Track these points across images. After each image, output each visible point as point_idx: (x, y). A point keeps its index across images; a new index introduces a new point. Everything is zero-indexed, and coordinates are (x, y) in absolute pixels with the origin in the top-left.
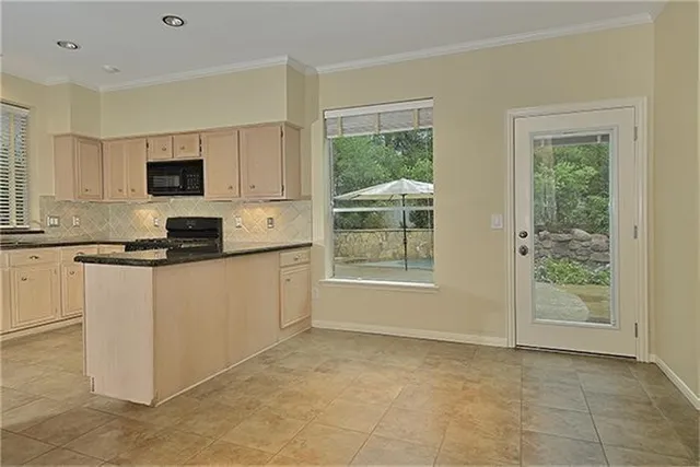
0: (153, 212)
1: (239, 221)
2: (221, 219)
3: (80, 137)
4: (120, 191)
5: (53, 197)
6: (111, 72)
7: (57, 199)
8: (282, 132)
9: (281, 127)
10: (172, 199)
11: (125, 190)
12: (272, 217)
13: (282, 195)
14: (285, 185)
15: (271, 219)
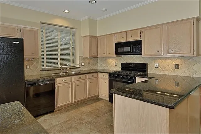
0: (115, 60)
1: (157, 65)
2: (147, 64)
3: (91, 36)
4: (104, 53)
5: (83, 56)
6: (105, 11)
7: (84, 57)
8: (194, 23)
9: (193, 20)
10: (123, 56)
11: (106, 53)
12: (178, 64)
13: (194, 54)
14: (195, 49)
15: (178, 65)
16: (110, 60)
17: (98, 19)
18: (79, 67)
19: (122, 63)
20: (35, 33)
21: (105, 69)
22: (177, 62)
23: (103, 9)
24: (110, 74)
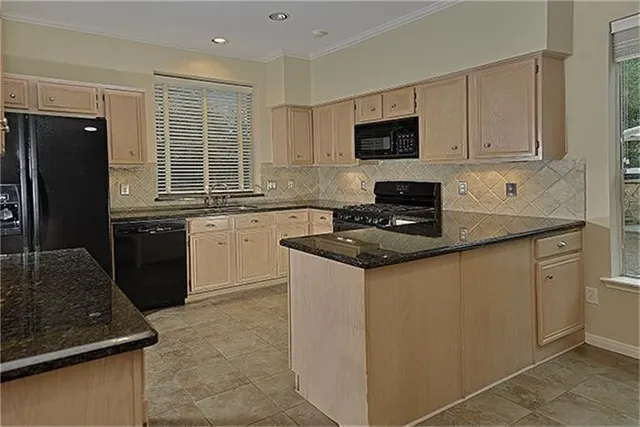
0: (361, 175)
1: (463, 187)
2: (439, 184)
3: (293, 106)
4: (329, 155)
5: (272, 164)
6: (319, 36)
7: (275, 166)
8: (537, 67)
9: (536, 60)
10: (381, 162)
11: (333, 155)
12: (513, 182)
13: (537, 154)
14: (540, 140)
15: (513, 185)
16: (351, 175)
17: (311, 56)
18: (260, 193)
19: (377, 183)
20: (138, 103)
21: (337, 200)
22: (513, 177)
23: (316, 32)
24: (336, 213)
